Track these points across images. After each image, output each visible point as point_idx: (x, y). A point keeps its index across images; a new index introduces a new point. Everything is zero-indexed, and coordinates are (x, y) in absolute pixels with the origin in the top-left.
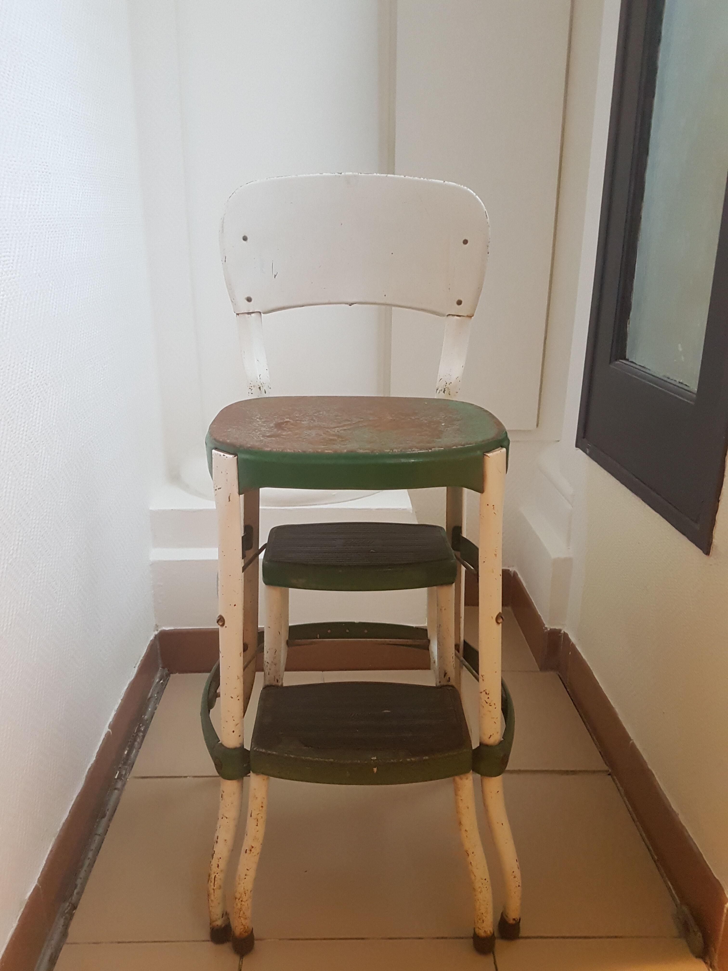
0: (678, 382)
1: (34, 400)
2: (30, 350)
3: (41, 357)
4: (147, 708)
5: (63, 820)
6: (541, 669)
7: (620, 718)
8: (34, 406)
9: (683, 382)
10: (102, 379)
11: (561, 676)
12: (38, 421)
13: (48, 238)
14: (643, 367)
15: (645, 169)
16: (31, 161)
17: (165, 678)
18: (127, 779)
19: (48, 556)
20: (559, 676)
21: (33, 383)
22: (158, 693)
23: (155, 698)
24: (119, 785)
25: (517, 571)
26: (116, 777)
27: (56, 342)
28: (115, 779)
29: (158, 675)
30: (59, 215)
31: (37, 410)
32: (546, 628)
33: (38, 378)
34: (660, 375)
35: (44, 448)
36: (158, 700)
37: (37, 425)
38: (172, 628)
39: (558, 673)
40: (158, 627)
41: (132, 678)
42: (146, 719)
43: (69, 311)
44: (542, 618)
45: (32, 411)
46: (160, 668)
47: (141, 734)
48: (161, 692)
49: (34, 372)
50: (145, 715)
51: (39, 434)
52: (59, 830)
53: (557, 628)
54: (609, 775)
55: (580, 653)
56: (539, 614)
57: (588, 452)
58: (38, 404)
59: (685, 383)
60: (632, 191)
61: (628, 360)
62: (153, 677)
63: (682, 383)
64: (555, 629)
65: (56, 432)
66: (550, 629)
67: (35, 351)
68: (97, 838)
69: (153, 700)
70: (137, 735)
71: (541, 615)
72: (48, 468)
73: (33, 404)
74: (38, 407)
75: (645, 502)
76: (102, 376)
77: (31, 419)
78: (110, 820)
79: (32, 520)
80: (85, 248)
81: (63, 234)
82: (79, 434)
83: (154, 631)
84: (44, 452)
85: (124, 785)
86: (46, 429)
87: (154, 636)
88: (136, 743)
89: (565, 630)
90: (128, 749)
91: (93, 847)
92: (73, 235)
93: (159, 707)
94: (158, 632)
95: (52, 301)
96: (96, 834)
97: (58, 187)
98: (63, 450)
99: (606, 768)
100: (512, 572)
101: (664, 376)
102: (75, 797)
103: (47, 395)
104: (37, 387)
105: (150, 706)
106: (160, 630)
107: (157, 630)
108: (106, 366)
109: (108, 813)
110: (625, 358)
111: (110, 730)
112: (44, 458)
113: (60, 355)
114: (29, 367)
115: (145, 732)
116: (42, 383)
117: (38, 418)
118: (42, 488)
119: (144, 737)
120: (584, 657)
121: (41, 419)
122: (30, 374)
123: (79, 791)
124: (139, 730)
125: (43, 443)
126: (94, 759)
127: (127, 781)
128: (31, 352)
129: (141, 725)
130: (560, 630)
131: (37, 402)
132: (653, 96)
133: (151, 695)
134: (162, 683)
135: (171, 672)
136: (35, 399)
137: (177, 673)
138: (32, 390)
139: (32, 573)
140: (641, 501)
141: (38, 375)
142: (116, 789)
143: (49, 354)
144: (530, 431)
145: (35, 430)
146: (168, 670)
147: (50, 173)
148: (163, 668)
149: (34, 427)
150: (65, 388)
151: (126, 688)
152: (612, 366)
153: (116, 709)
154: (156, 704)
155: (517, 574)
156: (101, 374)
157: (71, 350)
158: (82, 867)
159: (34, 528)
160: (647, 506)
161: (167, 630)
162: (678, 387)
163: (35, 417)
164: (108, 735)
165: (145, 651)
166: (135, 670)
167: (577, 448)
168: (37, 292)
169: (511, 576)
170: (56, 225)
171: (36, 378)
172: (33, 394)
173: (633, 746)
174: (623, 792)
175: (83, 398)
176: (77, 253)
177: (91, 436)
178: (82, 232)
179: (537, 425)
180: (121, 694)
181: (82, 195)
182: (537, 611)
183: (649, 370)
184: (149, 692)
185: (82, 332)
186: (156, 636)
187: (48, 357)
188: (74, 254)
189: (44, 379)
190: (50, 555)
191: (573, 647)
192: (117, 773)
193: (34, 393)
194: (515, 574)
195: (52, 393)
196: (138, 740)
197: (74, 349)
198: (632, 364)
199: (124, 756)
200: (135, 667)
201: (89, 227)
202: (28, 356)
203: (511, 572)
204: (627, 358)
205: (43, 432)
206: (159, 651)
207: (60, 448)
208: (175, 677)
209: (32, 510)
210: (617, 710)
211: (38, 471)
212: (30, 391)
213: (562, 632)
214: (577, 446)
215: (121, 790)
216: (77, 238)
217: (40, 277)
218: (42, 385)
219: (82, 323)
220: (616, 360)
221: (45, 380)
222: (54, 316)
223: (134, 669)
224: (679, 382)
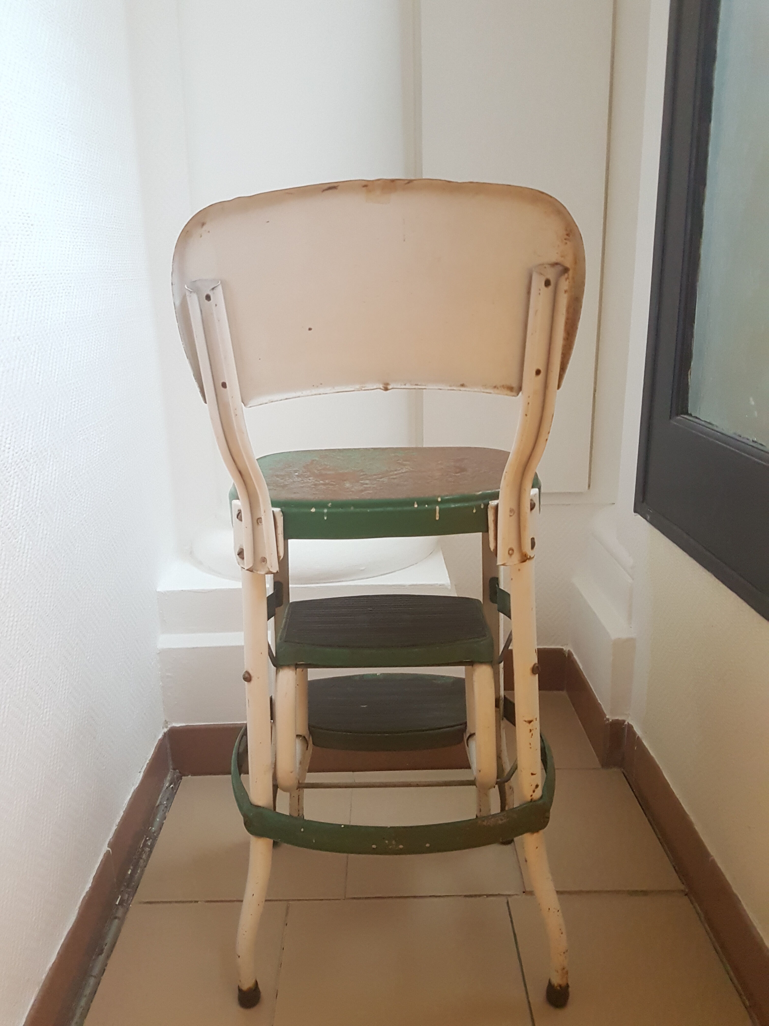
0: (751, 441)
1: (12, 480)
2: (7, 423)
3: (21, 431)
4: (154, 819)
5: (50, 965)
6: (603, 766)
7: (697, 828)
8: (12, 486)
9: (758, 441)
10: (98, 450)
11: (626, 774)
12: (16, 504)
13: (30, 297)
14: (710, 423)
15: (703, 203)
16: (8, 212)
17: (176, 782)
18: (130, 905)
19: (30, 657)
20: (623, 773)
21: (10, 461)
22: (168, 799)
23: (165, 806)
24: (120, 914)
25: (572, 651)
26: (117, 903)
27: (40, 413)
28: (116, 905)
29: (169, 778)
30: (43, 271)
31: (15, 491)
32: (608, 719)
33: (17, 455)
34: (730, 433)
35: (25, 533)
36: (167, 807)
37: (16, 508)
38: (184, 724)
39: (622, 770)
40: (167, 723)
41: (137, 785)
42: (153, 831)
43: (56, 376)
44: (603, 706)
45: (9, 493)
46: (171, 770)
47: (148, 849)
48: (170, 799)
49: (12, 448)
50: (152, 826)
51: (18, 518)
52: (44, 977)
53: (620, 719)
54: (686, 895)
55: (647, 749)
56: (599, 701)
57: (648, 518)
58: (17, 483)
59: (759, 442)
60: (689, 227)
61: (691, 415)
62: (162, 781)
63: (756, 442)
64: (617, 720)
65: (40, 515)
66: (612, 720)
67: (13, 424)
68: (92, 981)
69: (162, 808)
70: (143, 850)
71: (601, 703)
72: (29, 556)
73: (11, 484)
74: (17, 488)
75: (719, 579)
76: (98, 447)
77: (8, 502)
78: (108, 957)
79: (9, 617)
80: (76, 306)
81: (49, 291)
82: (70, 514)
83: (163, 728)
84: (24, 537)
85: (125, 913)
86: (27, 512)
87: (163, 734)
88: (141, 861)
89: (630, 721)
90: (132, 867)
91: (88, 991)
92: (62, 293)
93: (169, 815)
94: (168, 729)
95: (34, 367)
96: (92, 976)
97: (43, 240)
98: (48, 533)
99: (682, 887)
100: (567, 651)
101: (735, 434)
102: (65, 933)
103: (29, 473)
104: (15, 465)
105: (158, 816)
106: (169, 726)
107: (167, 727)
108: (103, 435)
109: (106, 948)
110: (687, 413)
111: (109, 849)
112: (25, 545)
113: (45, 428)
114: (5, 442)
115: (152, 847)
116: (22, 460)
117: (17, 500)
118: (22, 580)
119: (151, 852)
120: (652, 754)
121: (21, 500)
122: (7, 450)
123: (71, 926)
124: (145, 845)
125: (24, 527)
126: (90, 885)
127: (130, 907)
128: (8, 425)
129: (148, 839)
130: (624, 721)
131: (15, 482)
132: (710, 121)
133: (160, 802)
134: (172, 787)
135: (183, 774)
136: (14, 478)
137: (189, 775)
138: (9, 469)
139: (9, 678)
140: (714, 578)
141: (16, 451)
142: (116, 918)
143: (31, 427)
144: (581, 493)
145: (13, 513)
146: (180, 772)
147: (32, 225)
148: (174, 769)
149: (12, 511)
150: (51, 463)
151: (129, 797)
152: (673, 422)
153: (117, 824)
154: (165, 813)
155: (572, 654)
156: (98, 445)
157: (59, 420)
158: (72, 1018)
159: (12, 626)
160: (720, 583)
161: (178, 727)
162: (753, 447)
163: (13, 499)
164: (107, 855)
165: (152, 753)
166: (141, 775)
167: (636, 514)
168: (16, 357)
169: (565, 656)
170: (41, 282)
171: (15, 455)
172: (10, 473)
173: (713, 863)
174: (702, 915)
175: (74, 473)
176: (67, 312)
177: (85, 515)
178: (74, 290)
179: (589, 486)
180: (124, 805)
181: (73, 248)
182: (597, 699)
183: (717, 426)
184: (157, 800)
185: (74, 400)
186: (165, 734)
187: (30, 430)
188: (63, 313)
189: (25, 455)
190: (31, 656)
191: (638, 742)
192: (118, 898)
193: (12, 472)
194: (570, 654)
195: (35, 471)
196: (144, 856)
197: (63, 418)
198: (697, 420)
199: (128, 877)
200: (140, 772)
201: (82, 283)
202: (4, 430)
203: (564, 651)
204: (689, 412)
205: (24, 516)
206: (169, 750)
207: (45, 532)
208: (188, 780)
209: (9, 606)
210: (693, 818)
211: (17, 560)
212: (7, 469)
213: (626, 723)
214: (635, 511)
215: (122, 920)
216: (67, 296)
217: (20, 341)
218: (23, 462)
219: (73, 390)
220: (677, 415)
221: (25, 457)
222: (38, 383)
223: (139, 774)
224: (753, 441)
